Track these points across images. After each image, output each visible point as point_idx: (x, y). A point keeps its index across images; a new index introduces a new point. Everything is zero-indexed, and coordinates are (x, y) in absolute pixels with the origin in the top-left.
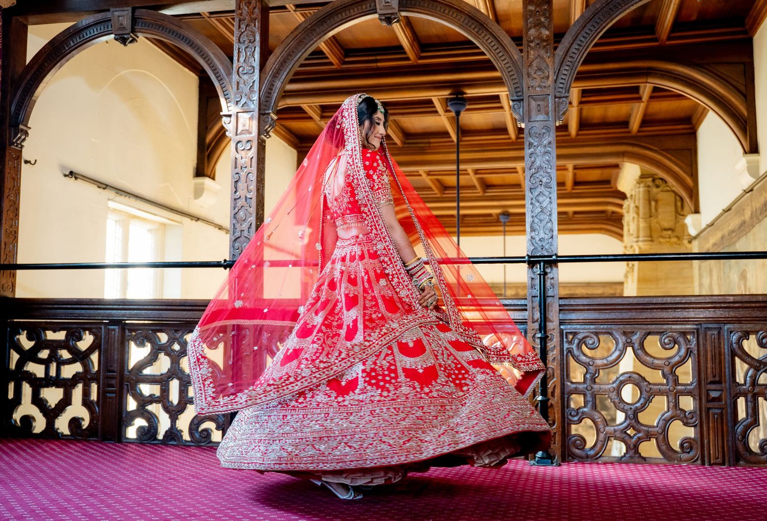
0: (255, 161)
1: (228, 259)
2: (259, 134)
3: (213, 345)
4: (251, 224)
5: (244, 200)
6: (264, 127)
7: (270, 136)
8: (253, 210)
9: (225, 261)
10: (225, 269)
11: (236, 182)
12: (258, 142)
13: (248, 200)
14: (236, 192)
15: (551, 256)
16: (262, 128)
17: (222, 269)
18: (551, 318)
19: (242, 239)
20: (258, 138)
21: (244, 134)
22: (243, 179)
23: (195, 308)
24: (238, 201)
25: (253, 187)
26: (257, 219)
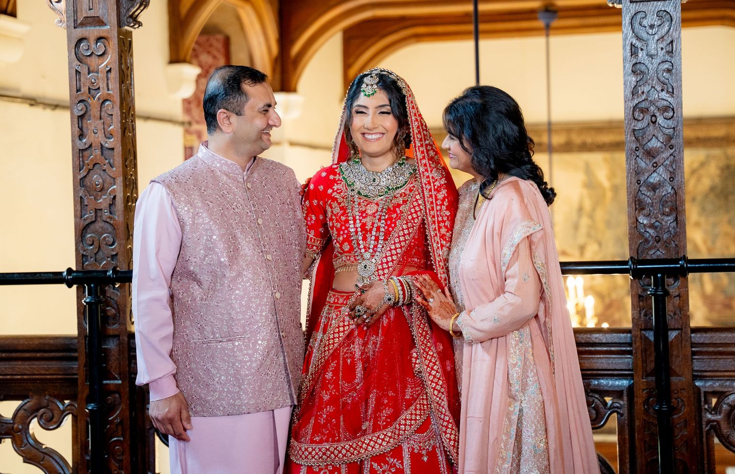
0: (114, 75)
1: (74, 269)
2: (120, 25)
3: (51, 422)
4: (115, 197)
5: (98, 152)
6: (128, 10)
7: (140, 24)
8: (117, 170)
9: (70, 271)
10: (70, 286)
11: (81, 117)
12: (119, 38)
13: (106, 152)
14: (81, 136)
15: (676, 261)
16: (123, 11)
17: (64, 286)
18: (677, 370)
19: (99, 225)
20: (119, 33)
21: (90, 24)
22: (95, 111)
23: (13, 355)
24: (86, 153)
25: (115, 127)
26: (126, 186)
